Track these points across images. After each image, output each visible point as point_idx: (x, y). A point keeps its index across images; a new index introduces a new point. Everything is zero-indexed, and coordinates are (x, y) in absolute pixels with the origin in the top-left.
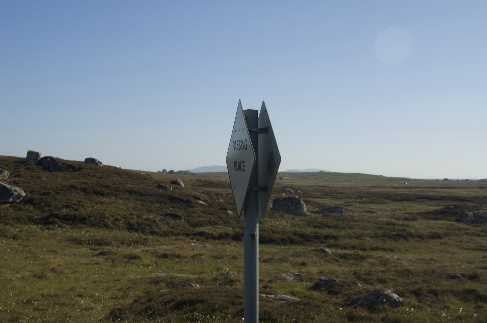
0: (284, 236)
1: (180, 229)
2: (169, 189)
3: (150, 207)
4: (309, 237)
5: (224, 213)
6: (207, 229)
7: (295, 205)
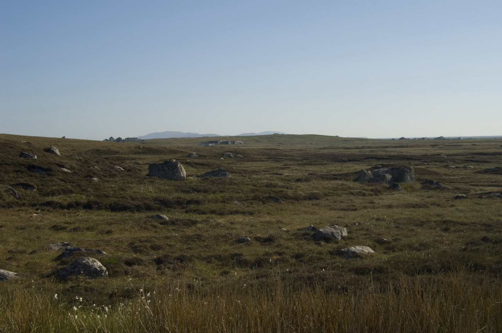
1: (27, 200)
3: (3, 177)
6: (55, 199)
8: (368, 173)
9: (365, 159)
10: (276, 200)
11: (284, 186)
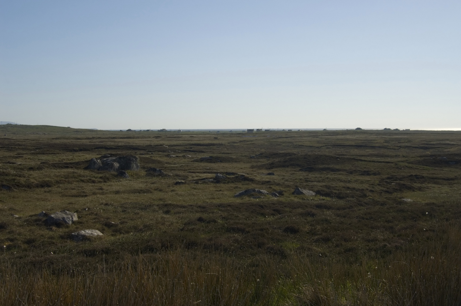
8: (98, 162)
9: (95, 149)
10: (9, 188)
11: (17, 174)
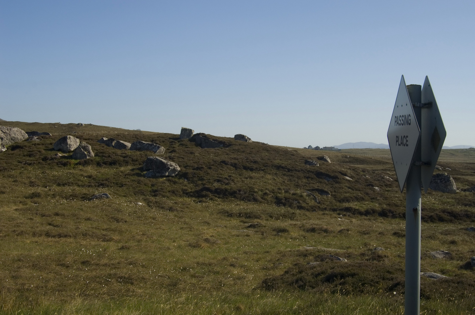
0: (432, 214)
1: (327, 205)
2: (316, 165)
3: (298, 182)
4: (459, 215)
5: (370, 189)
6: (354, 205)
7: (444, 182)
